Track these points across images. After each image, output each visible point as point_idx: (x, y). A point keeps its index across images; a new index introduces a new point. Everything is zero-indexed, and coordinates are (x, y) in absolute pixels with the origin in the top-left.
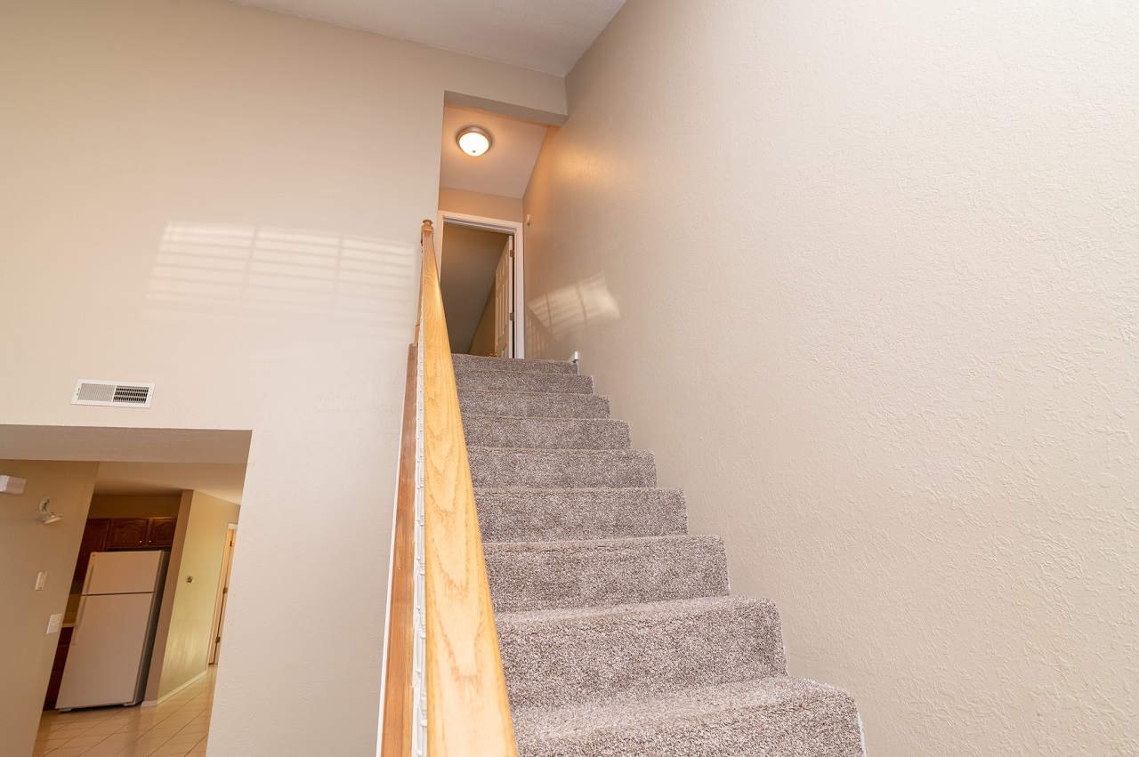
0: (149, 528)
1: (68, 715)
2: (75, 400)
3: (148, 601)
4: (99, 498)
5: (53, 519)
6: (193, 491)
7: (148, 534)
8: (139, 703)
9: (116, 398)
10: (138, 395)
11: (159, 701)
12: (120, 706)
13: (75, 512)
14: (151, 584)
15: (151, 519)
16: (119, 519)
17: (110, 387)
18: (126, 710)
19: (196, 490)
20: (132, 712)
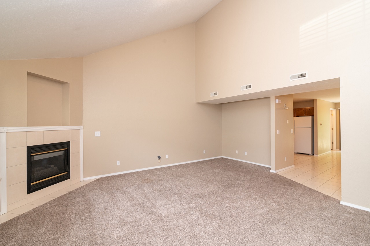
0: (306, 110)
1: (296, 154)
2: (290, 80)
3: (310, 130)
4: (295, 103)
5: (287, 108)
6: (317, 99)
7: (306, 112)
8: (313, 155)
9: (299, 77)
10: (304, 75)
11: (319, 155)
12: (308, 154)
13: (290, 107)
14: (310, 125)
15: (306, 108)
16: (298, 109)
17: (297, 75)
18: (310, 156)
19: (318, 99)
20: (312, 156)
